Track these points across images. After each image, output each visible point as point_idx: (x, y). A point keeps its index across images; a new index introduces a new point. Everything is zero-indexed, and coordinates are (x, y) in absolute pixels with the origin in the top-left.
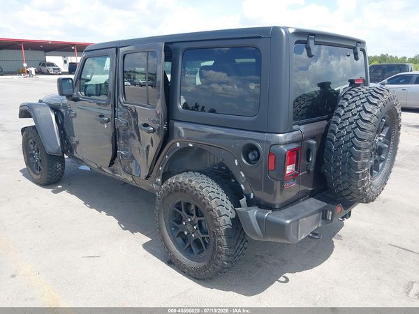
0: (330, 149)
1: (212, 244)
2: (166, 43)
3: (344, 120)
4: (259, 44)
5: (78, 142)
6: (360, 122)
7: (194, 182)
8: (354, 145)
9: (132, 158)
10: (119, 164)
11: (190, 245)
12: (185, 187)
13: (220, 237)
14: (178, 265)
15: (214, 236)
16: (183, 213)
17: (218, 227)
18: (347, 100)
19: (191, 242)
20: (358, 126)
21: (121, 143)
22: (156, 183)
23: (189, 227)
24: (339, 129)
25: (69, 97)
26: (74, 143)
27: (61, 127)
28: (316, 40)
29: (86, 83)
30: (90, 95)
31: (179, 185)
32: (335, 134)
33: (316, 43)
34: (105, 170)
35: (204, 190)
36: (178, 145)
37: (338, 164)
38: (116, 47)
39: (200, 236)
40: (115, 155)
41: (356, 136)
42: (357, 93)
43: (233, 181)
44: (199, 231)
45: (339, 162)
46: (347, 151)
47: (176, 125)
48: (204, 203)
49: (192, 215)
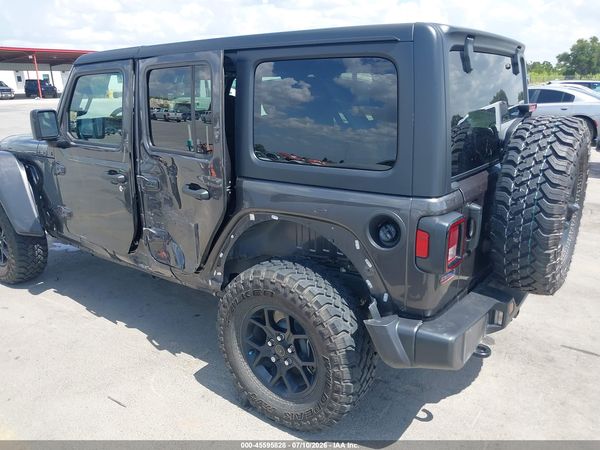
0: (502, 218)
1: (321, 376)
2: (226, 52)
3: (523, 171)
4: (393, 52)
5: (70, 215)
6: (549, 174)
7: (287, 279)
8: (542, 210)
9: (169, 238)
10: (146, 248)
11: (281, 378)
12: (271, 286)
13: (338, 366)
14: (263, 409)
15: (327, 365)
16: (268, 328)
17: (334, 351)
18: (523, 139)
19: (282, 373)
20: (548, 180)
21: (148, 215)
22: (214, 279)
23: (279, 350)
24: (516, 185)
25: (51, 141)
26: (63, 215)
27: (38, 190)
28: (476, 45)
29: (79, 118)
30: (86, 138)
31: (261, 284)
32: (510, 194)
33: (477, 50)
34: (120, 258)
35: (306, 291)
36: (252, 217)
37: (516, 240)
38: (133, 59)
39: (299, 364)
40: (138, 234)
41: (545, 196)
42: (535, 126)
43: (344, 270)
44: (296, 357)
45: (517, 236)
46: (530, 220)
47: (247, 184)
48: (308, 314)
49: (284, 331)
